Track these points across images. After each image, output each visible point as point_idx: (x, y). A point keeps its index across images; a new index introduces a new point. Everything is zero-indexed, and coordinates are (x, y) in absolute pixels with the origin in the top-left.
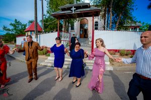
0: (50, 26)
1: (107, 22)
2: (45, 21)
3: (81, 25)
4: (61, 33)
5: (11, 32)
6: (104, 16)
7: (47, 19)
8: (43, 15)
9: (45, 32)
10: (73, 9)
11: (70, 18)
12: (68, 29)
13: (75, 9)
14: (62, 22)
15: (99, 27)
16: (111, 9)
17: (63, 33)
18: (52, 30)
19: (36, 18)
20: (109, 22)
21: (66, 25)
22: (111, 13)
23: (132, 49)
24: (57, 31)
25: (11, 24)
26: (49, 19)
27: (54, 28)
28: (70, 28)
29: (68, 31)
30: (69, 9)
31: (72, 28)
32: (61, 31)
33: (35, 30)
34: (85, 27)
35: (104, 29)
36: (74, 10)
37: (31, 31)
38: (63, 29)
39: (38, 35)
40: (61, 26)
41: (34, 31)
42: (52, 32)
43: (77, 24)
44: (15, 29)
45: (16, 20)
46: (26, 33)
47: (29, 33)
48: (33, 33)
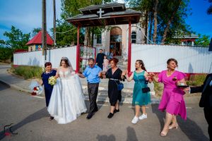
0: (65, 37)
1: (150, 32)
2: (58, 30)
3: (111, 36)
4: (82, 48)
5: (5, 46)
6: (145, 24)
7: (61, 27)
8: (55, 21)
9: (58, 46)
10: (101, 12)
11: (95, 25)
12: (93, 42)
13: (103, 12)
14: (84, 31)
15: (138, 39)
16: (155, 14)
17: (85, 48)
18: (68, 44)
19: (45, 24)
20: (152, 32)
21: (89, 36)
22: (155, 19)
23: (187, 72)
24: (76, 44)
25: (6, 34)
27: (72, 41)
28: (95, 41)
29: (92, 45)
30: (94, 12)
31: (99, 41)
32: (82, 44)
33: (42, 42)
34: (118, 40)
35: (146, 43)
36: (102, 14)
37: (37, 45)
38: (85, 42)
39: (48, 51)
40: (82, 38)
41: (41, 44)
42: (69, 46)
43: (105, 35)
44: (12, 41)
45: (13, 28)
46: (30, 48)
47: (34, 47)
48: (40, 46)
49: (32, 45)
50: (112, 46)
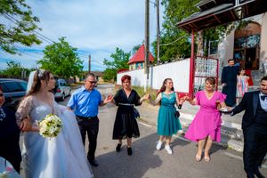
0: (168, 50)
2: (161, 42)
5: (111, 67)
9: (163, 62)
25: (112, 56)
33: (145, 58)
37: (137, 63)
41: (141, 62)
44: (116, 62)
45: (117, 49)
46: (130, 67)
47: (134, 66)
48: (139, 65)
49: (133, 63)
50: (237, 56)
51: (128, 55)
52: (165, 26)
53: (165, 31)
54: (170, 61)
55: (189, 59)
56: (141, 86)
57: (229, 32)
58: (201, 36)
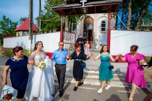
0: (48, 25)
7: (44, 17)
9: (43, 32)
10: (83, 1)
13: (86, 1)
15: (107, 27)
19: (32, 13)
26: (47, 17)
27: (53, 28)
33: (29, 29)
37: (24, 31)
39: (34, 36)
44: (3, 28)
45: (4, 17)
47: (21, 33)
48: (26, 32)
49: (20, 31)
50: (85, 33)
51: (16, 24)
52: (46, 8)
53: (46, 11)
54: (48, 32)
55: (59, 32)
56: (27, 48)
57: (81, 20)
58: (67, 19)
